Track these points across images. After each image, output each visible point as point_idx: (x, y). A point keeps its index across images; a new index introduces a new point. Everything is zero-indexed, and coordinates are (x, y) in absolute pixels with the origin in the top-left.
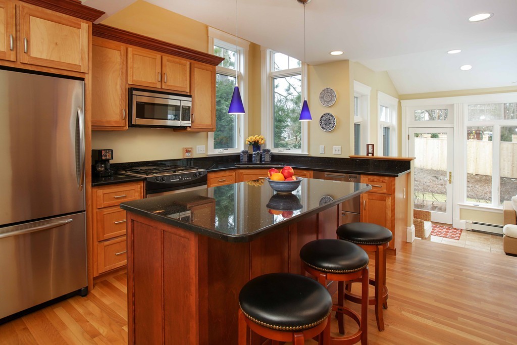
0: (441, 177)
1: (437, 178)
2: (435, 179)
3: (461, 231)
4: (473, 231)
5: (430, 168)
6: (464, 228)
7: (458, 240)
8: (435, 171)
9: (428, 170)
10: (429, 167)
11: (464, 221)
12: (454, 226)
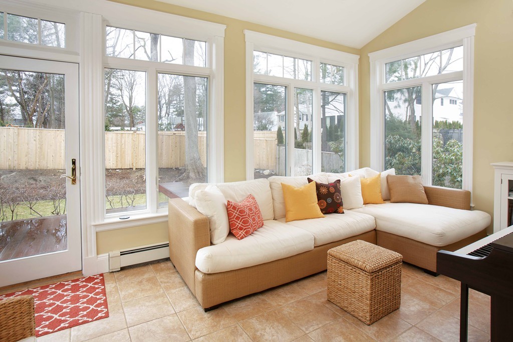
0: (41, 178)
1: (36, 180)
2: (32, 181)
3: (103, 282)
4: (123, 269)
5: (24, 168)
6: (105, 270)
7: (107, 316)
8: (32, 170)
9: (21, 171)
10: (23, 166)
11: (104, 256)
12: (87, 273)
